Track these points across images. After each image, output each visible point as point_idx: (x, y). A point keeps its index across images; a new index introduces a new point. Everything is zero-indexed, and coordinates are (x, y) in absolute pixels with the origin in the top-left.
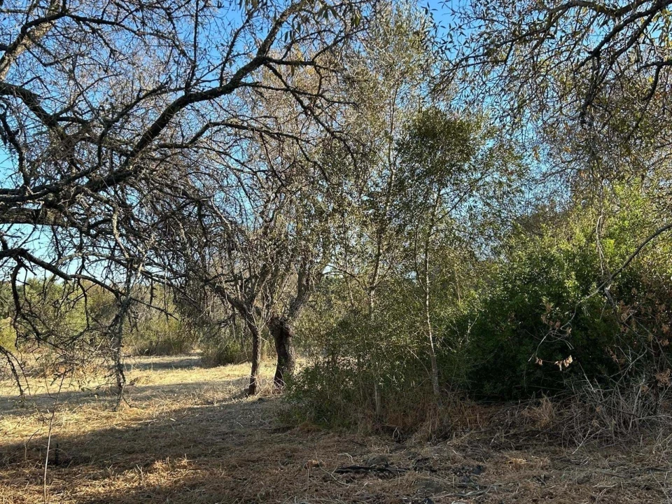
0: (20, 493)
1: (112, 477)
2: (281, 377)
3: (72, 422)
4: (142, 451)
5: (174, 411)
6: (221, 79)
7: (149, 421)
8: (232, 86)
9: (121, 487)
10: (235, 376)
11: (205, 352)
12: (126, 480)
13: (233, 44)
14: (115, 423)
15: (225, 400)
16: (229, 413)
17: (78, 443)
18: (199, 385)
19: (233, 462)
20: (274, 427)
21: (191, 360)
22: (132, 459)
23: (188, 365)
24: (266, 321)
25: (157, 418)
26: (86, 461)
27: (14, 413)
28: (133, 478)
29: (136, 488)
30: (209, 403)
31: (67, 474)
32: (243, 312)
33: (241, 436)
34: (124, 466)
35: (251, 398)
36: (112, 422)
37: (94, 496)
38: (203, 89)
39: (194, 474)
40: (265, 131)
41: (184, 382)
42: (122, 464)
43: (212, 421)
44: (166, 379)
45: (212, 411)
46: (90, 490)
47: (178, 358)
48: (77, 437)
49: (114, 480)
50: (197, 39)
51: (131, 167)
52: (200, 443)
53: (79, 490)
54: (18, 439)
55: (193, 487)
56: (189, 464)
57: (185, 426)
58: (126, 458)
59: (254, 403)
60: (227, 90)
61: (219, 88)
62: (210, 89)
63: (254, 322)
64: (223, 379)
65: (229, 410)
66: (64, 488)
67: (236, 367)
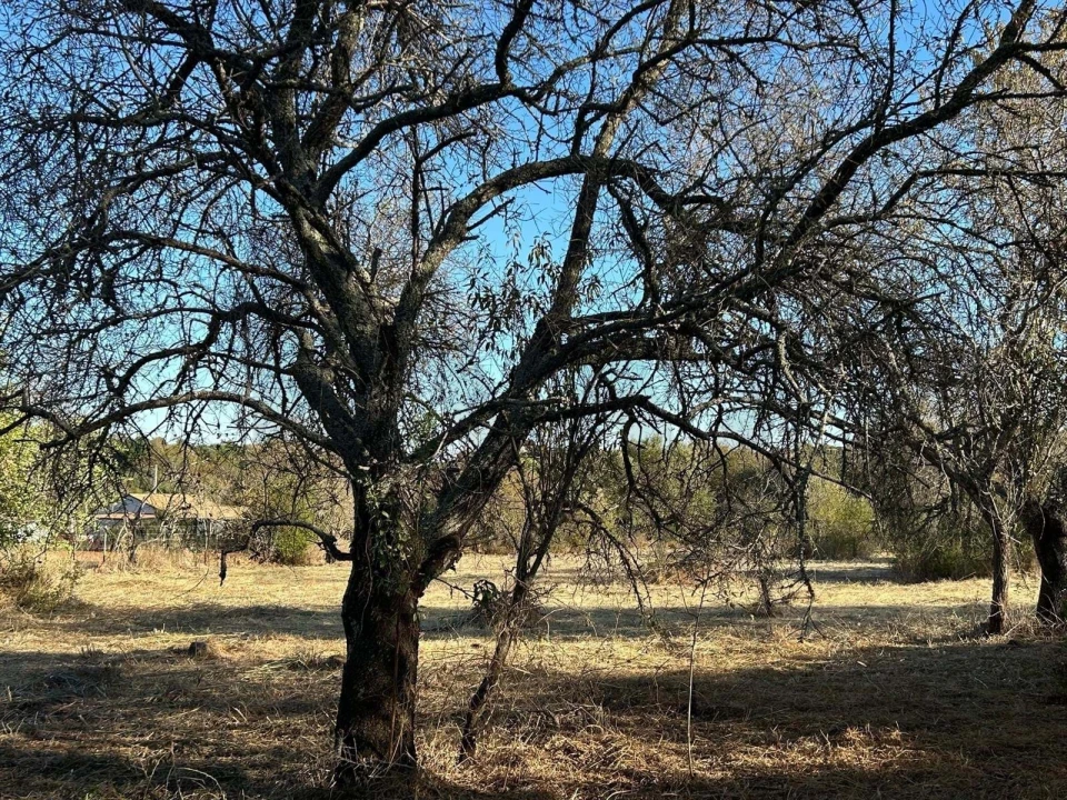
0: (654, 750)
1: (779, 744)
2: (1049, 607)
3: (705, 653)
4: (821, 710)
5: (862, 649)
6: (937, 96)
7: (821, 662)
8: (955, 104)
9: (796, 762)
10: (957, 599)
11: (899, 557)
12: (803, 752)
13: (956, 34)
14: (769, 660)
15: (946, 639)
16: (959, 661)
17: (720, 685)
18: (895, 612)
19: (982, 744)
20: (1047, 693)
21: (873, 568)
22: (807, 720)
23: (872, 578)
24: (1016, 507)
25: (834, 657)
26: (737, 714)
27: (624, 633)
28: (813, 750)
29: (820, 766)
30: (918, 642)
31: (712, 731)
32: (972, 491)
33: (986, 702)
34: (796, 730)
35: (993, 640)
36: (765, 658)
37: (758, 771)
38: (906, 119)
39: (914, 756)
40: (1018, 173)
41: (870, 603)
42: (792, 726)
43: (931, 672)
44: (840, 596)
45: (926, 655)
46: (752, 760)
47: (853, 565)
48: (719, 676)
49: (784, 749)
50: (894, 37)
51: (790, 261)
52: (915, 707)
53: (733, 757)
54: (634, 671)
55: (918, 777)
56: (904, 738)
57: (884, 677)
58: (797, 717)
59: (1000, 648)
60: (947, 113)
61: (934, 111)
62: (917, 116)
63: (993, 508)
64: (937, 604)
65: (956, 657)
66: (712, 752)
67: (959, 584)
